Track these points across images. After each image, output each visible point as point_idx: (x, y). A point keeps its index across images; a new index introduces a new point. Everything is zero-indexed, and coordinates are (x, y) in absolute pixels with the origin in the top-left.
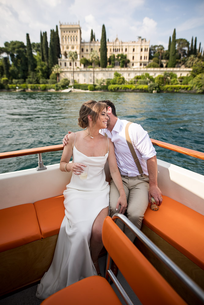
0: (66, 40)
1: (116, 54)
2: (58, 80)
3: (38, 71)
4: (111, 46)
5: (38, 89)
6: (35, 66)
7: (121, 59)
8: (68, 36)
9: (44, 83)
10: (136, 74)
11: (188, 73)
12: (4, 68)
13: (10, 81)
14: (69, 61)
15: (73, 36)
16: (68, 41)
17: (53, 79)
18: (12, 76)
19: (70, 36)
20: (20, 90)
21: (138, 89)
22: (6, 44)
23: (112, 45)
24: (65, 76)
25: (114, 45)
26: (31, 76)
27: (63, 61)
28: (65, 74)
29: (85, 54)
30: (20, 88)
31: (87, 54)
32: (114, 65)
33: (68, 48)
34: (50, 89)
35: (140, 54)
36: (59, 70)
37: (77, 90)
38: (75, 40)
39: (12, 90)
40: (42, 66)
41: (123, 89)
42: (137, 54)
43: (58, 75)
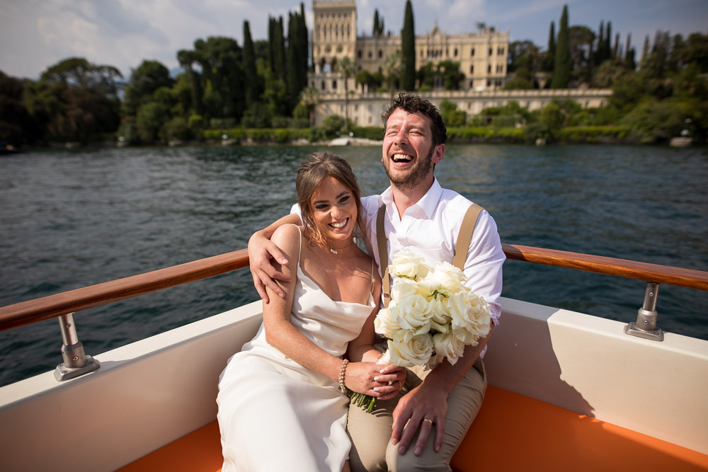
0: (325, 34)
1: (436, 61)
2: (311, 120)
3: (267, 101)
4: (422, 45)
5: (269, 140)
6: (261, 89)
7: (446, 73)
8: (331, 27)
9: (280, 126)
10: (484, 104)
11: (602, 99)
12: (193, 95)
13: (205, 122)
14: (331, 78)
15: (340, 26)
16: (331, 34)
17: (300, 117)
18: (209, 110)
19: (334, 26)
20: (230, 141)
21: (501, 137)
22: (199, 44)
23: (424, 41)
24: (326, 111)
25: (431, 41)
26: (250, 111)
27: (318, 78)
28: (328, 107)
29: (365, 62)
30: (230, 137)
31: (370, 62)
32: (432, 86)
33: (328, 50)
34: (297, 138)
35: (488, 60)
36: (315, 98)
37: (360, 141)
38: (346, 33)
39: (211, 142)
40: (277, 89)
41: (464, 136)
42: (480, 60)
43: (311, 108)
